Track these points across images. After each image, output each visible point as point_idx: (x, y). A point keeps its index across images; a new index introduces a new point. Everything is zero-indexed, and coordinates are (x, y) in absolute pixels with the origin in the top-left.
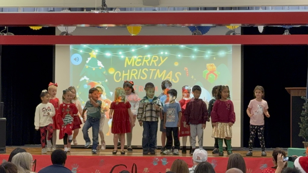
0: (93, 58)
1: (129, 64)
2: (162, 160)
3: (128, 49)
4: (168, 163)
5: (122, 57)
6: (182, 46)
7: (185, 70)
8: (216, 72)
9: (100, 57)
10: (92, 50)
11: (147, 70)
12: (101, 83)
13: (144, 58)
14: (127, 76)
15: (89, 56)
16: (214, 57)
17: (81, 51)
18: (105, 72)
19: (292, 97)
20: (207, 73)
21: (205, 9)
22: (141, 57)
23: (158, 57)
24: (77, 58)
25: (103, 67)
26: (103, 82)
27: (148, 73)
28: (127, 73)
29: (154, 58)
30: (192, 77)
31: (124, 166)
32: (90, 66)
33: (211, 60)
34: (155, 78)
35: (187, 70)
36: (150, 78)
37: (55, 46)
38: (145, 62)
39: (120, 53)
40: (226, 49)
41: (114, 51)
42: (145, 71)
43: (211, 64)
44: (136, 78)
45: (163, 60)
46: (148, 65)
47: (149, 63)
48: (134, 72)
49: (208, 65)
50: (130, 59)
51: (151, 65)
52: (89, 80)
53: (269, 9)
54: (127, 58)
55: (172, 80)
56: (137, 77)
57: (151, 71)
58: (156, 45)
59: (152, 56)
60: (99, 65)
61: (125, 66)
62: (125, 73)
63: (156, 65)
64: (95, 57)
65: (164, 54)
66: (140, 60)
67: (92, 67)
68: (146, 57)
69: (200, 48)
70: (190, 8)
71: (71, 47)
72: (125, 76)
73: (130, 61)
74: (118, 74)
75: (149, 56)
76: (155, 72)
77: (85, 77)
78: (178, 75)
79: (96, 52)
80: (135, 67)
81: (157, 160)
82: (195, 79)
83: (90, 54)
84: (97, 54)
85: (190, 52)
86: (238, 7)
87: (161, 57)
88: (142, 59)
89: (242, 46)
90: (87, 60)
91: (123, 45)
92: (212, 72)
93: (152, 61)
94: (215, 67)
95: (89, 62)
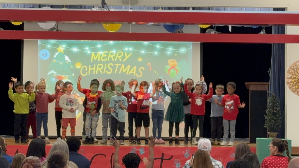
0: (60, 53)
1: (95, 59)
2: (139, 149)
3: (94, 45)
4: (145, 152)
5: (89, 52)
6: (146, 43)
7: (148, 65)
8: (177, 68)
9: (67, 52)
10: (59, 45)
11: (112, 65)
12: (68, 76)
13: (110, 54)
14: (93, 70)
15: (57, 51)
16: (175, 53)
17: (49, 46)
18: (71, 67)
19: (251, 91)
20: (169, 68)
21: (169, 8)
22: (107, 52)
23: (123, 53)
24: (45, 53)
25: (70, 61)
26: (70, 75)
27: (114, 68)
28: (93, 67)
29: (119, 53)
30: (155, 72)
31: (103, 156)
32: (57, 61)
33: (172, 57)
34: (120, 73)
35: (150, 66)
36: (115, 72)
37: (23, 41)
38: (110, 57)
39: (87, 48)
40: (187, 47)
41: (81, 46)
42: (110, 66)
43: (173, 60)
44: (101, 73)
45: (127, 55)
46: (113, 60)
47: (114, 59)
48: (100, 67)
49: (169, 60)
50: (96, 54)
51: (116, 60)
52: (57, 74)
53: (227, 10)
54: (93, 53)
55: (136, 75)
56: (103, 72)
57: (116, 66)
58: (121, 41)
59: (117, 52)
60: (66, 59)
61: (92, 61)
62: (91, 68)
63: (121, 60)
64: (63, 52)
65: (128, 50)
66: (105, 56)
67: (60, 61)
68: (111, 53)
69: (163, 45)
70: (155, 7)
71: (39, 42)
72: (91, 70)
73: (96, 56)
74: (84, 68)
75: (114, 52)
76: (119, 67)
77: (53, 71)
78: (142, 70)
79: (63, 47)
80: (101, 62)
81: (135, 150)
82: (157, 74)
83: (58, 49)
84: (64, 49)
85: (153, 48)
86: (200, 8)
87: (126, 53)
88: (108, 54)
89: (201, 44)
90: (55, 55)
91: (90, 41)
92: (173, 67)
93: (117, 56)
94: (176, 63)
95: (56, 56)
